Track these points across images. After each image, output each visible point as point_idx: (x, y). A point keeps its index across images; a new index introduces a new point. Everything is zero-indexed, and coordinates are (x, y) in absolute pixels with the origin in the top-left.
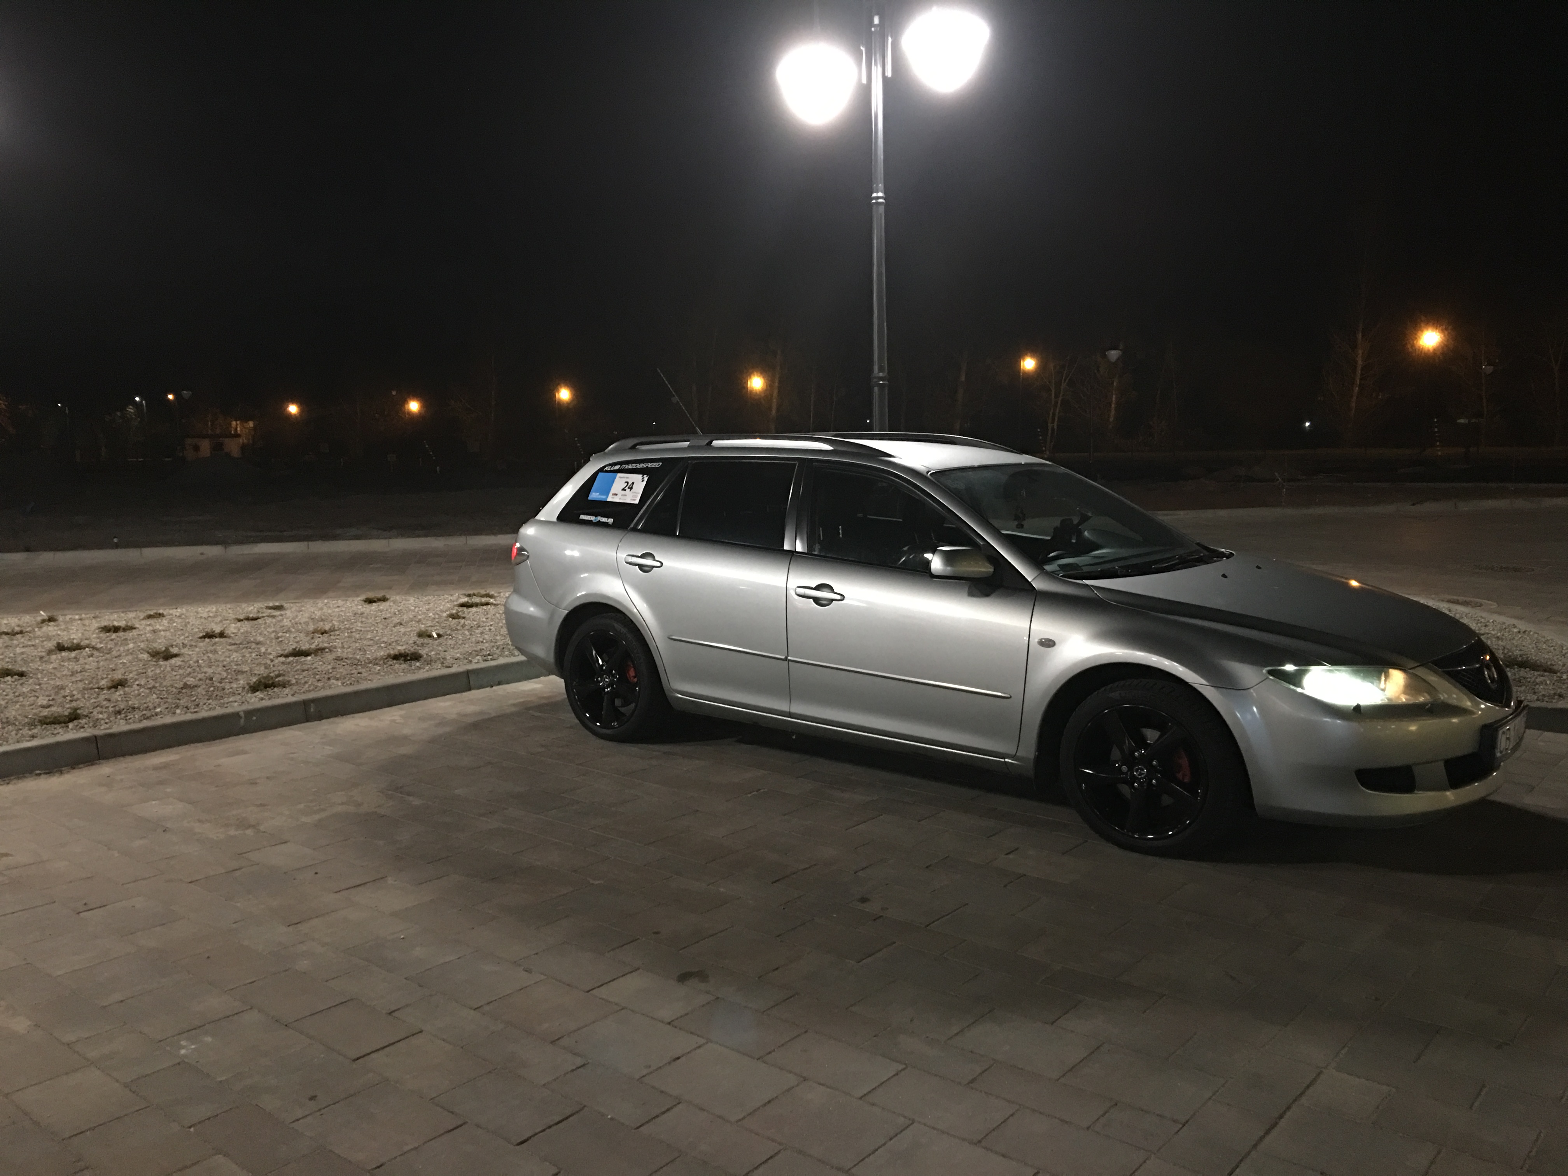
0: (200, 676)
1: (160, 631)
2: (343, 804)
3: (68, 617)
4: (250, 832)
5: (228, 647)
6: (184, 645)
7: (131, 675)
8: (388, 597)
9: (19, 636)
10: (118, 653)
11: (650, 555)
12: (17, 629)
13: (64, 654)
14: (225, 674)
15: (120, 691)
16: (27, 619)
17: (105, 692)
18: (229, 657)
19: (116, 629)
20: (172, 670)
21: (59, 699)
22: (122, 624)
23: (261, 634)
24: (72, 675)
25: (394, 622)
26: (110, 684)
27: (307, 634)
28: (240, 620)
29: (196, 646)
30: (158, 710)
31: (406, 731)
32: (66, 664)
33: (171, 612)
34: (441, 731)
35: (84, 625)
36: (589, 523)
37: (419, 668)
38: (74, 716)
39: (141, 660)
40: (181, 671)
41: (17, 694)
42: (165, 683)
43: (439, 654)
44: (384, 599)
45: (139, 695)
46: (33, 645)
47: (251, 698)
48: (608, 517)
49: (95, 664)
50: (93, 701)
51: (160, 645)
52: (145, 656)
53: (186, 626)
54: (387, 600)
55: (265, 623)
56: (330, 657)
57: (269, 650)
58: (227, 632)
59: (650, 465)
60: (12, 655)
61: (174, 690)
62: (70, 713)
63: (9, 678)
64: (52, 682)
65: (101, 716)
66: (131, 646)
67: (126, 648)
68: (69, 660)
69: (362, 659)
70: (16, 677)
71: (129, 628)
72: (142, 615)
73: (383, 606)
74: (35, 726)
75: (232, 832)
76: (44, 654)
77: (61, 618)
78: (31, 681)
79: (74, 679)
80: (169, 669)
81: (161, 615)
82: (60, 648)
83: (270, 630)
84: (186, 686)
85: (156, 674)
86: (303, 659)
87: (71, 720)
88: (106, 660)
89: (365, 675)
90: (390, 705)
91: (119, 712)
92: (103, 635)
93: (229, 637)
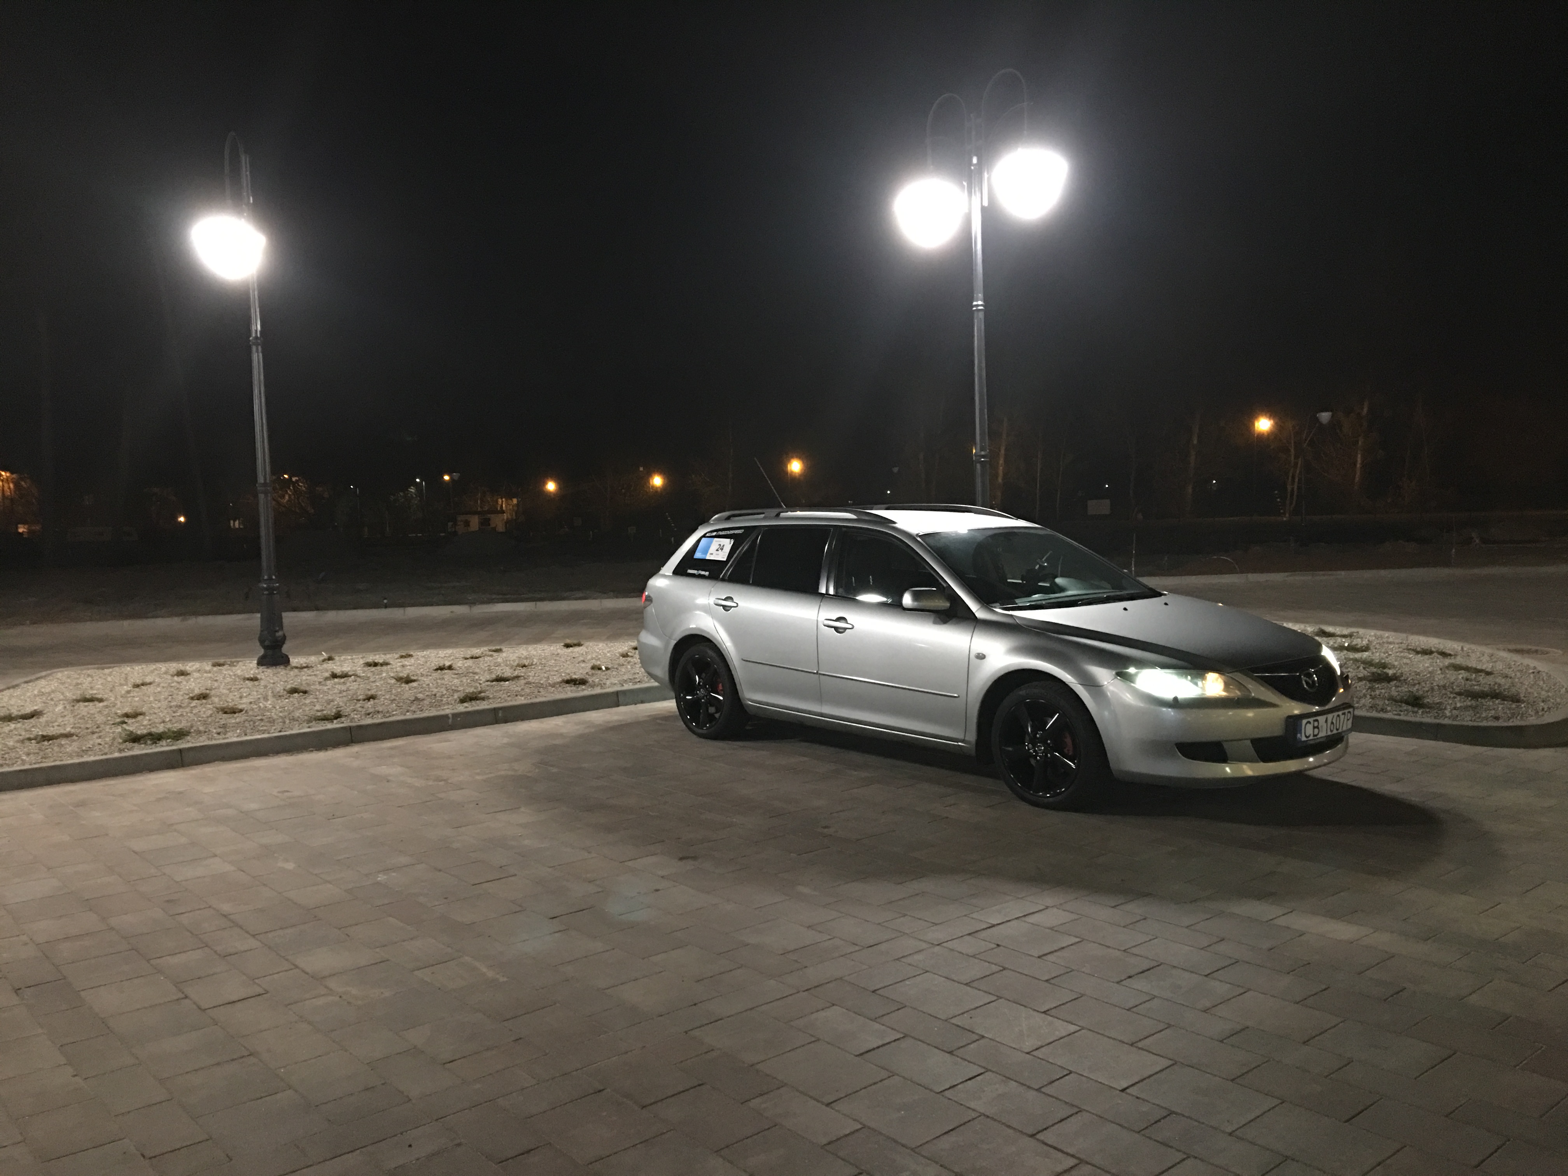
0: (427, 693)
1: (407, 666)
2: (505, 770)
3: (342, 658)
4: (442, 783)
5: (453, 676)
6: (422, 675)
7: (380, 693)
8: (582, 643)
9: (306, 670)
10: (374, 680)
11: (729, 598)
12: (305, 665)
13: (336, 680)
14: (445, 692)
15: (372, 702)
16: (313, 659)
17: (361, 702)
18: (451, 682)
19: (375, 664)
20: (410, 689)
21: (329, 707)
22: (381, 661)
23: (478, 667)
24: (340, 693)
25: (580, 660)
26: (365, 697)
27: (512, 668)
28: (466, 659)
29: (430, 676)
30: (394, 713)
31: (564, 731)
32: (337, 686)
33: (418, 654)
34: (587, 731)
35: (354, 663)
36: (693, 575)
37: (583, 690)
38: (338, 716)
39: (389, 684)
40: (415, 690)
41: (301, 704)
42: (403, 697)
43: (602, 681)
44: (579, 645)
45: (384, 704)
46: (315, 675)
47: (459, 707)
48: (706, 571)
49: (357, 686)
50: (351, 708)
51: (404, 674)
52: (393, 681)
53: (426, 662)
54: (582, 645)
55: (484, 660)
56: (522, 682)
57: (481, 678)
58: (454, 666)
59: (736, 532)
60: (299, 681)
61: (408, 701)
62: (336, 714)
63: (296, 695)
64: (326, 698)
65: (356, 716)
66: (384, 675)
67: (380, 676)
68: (339, 684)
69: (544, 684)
70: (301, 694)
71: (386, 664)
72: (397, 656)
73: (577, 649)
74: (312, 722)
75: (431, 783)
76: (321, 680)
77: (337, 658)
78: (311, 696)
79: (341, 695)
80: (407, 689)
81: (410, 656)
82: (334, 676)
83: (486, 665)
84: (417, 699)
85: (398, 692)
86: (502, 683)
87: (336, 718)
88: (365, 683)
89: (543, 693)
90: (558, 715)
91: (369, 714)
92: (366, 669)
93: (455, 670)
